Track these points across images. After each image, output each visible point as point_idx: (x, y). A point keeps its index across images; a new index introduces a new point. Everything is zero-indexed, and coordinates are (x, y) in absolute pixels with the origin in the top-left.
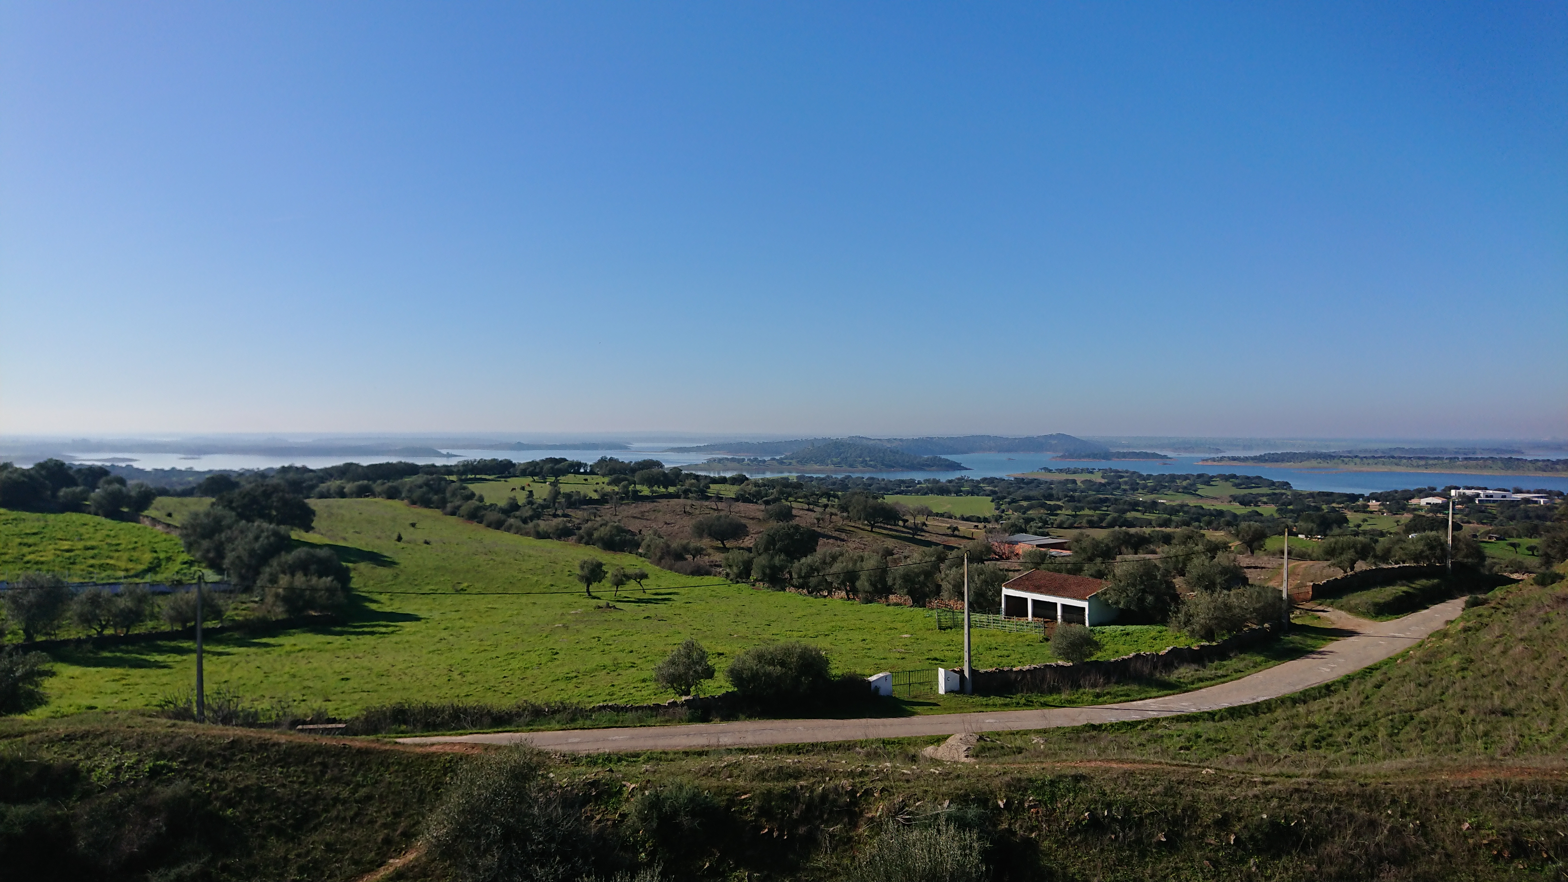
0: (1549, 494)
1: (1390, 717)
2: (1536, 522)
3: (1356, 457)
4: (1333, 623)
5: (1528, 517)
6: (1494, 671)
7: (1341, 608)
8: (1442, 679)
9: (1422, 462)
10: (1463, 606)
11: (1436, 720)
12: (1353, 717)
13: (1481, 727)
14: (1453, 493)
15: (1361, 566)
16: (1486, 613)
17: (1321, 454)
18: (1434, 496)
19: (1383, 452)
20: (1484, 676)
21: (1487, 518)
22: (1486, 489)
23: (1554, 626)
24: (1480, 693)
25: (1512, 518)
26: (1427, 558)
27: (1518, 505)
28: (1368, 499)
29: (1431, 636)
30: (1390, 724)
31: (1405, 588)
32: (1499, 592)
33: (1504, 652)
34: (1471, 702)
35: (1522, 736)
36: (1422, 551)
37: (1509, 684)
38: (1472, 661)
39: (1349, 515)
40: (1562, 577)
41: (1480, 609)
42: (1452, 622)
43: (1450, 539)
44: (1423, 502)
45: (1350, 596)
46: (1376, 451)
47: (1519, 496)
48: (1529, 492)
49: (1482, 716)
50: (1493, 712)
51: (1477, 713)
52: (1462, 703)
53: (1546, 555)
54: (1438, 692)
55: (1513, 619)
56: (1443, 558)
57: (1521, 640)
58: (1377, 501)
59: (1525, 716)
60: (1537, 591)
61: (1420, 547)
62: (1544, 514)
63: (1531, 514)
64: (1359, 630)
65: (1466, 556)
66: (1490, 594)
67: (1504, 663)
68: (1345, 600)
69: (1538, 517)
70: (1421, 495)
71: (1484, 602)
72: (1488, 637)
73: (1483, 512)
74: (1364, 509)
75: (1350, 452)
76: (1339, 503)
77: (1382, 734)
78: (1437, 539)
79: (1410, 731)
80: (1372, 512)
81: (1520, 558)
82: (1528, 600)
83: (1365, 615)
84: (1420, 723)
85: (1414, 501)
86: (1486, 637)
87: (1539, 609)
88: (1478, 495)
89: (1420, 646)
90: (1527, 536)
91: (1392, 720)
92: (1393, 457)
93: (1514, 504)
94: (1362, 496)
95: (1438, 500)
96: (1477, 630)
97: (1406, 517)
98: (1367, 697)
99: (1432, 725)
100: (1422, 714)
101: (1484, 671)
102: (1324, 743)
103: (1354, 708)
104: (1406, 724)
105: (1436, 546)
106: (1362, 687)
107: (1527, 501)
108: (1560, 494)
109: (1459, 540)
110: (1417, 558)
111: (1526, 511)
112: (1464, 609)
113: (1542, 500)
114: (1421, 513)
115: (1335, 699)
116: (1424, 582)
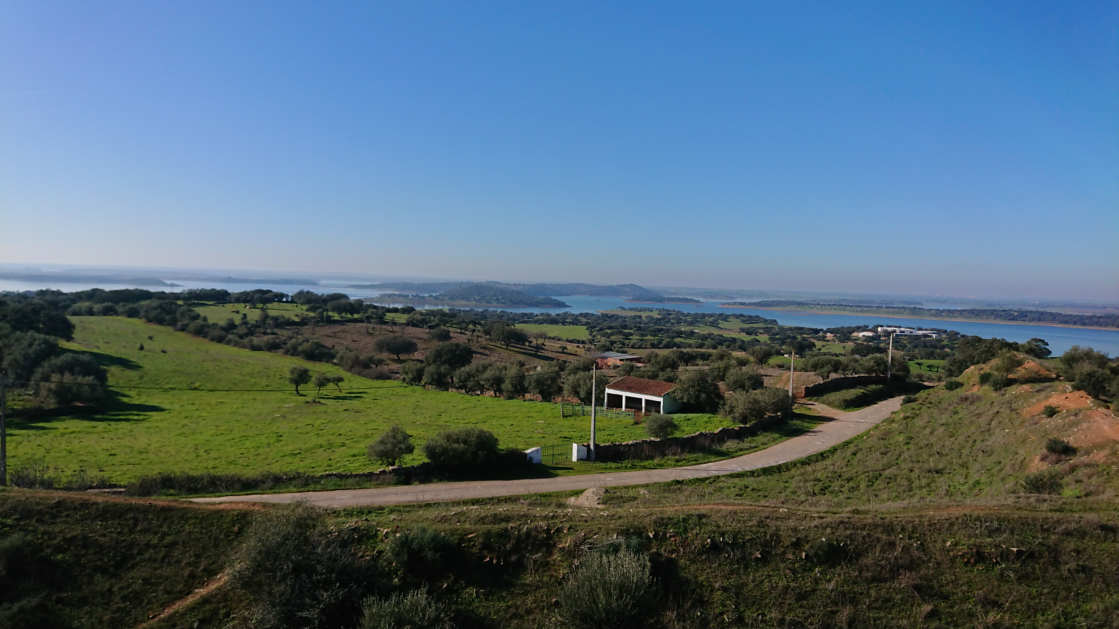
0: (939, 332)
1: (867, 474)
2: (931, 349)
3: (818, 304)
4: (819, 413)
5: (926, 346)
6: (927, 445)
7: (823, 403)
8: (895, 450)
9: (860, 309)
10: (901, 402)
11: (896, 476)
12: (842, 474)
13: (924, 481)
14: (879, 329)
15: (833, 376)
16: (917, 407)
17: (797, 302)
18: (867, 331)
19: (835, 302)
20: (922, 448)
21: (901, 346)
22: (900, 327)
23: (960, 416)
24: (921, 459)
25: (916, 347)
26: (875, 371)
27: (920, 339)
28: (826, 332)
29: (883, 421)
30: (867, 479)
31: (862, 391)
32: (922, 394)
33: (931, 433)
34: (917, 466)
35: (949, 486)
36: (873, 366)
37: (938, 453)
38: (912, 438)
39: (816, 343)
40: (962, 385)
41: (913, 405)
42: (896, 413)
43: (890, 359)
44: (861, 335)
45: (829, 395)
46: (830, 301)
47: (921, 333)
48: (926, 330)
49: (923, 474)
50: (930, 471)
51: (921, 472)
52: (911, 465)
53: (950, 370)
54: (894, 458)
55: (935, 412)
56: (885, 371)
57: (942, 425)
58: (832, 333)
59: (949, 473)
60: (947, 394)
61: (872, 363)
62: (936, 345)
63: (928, 345)
64: (835, 417)
65: (898, 371)
66: (917, 395)
67: (933, 440)
68: (825, 397)
69: (932, 346)
70: (859, 330)
71: (914, 400)
72: (921, 423)
73: (898, 342)
74: (823, 339)
75: (814, 301)
76: (808, 334)
77: (863, 485)
78: (881, 359)
79: (879, 484)
80: (828, 341)
81: (922, 372)
82: (942, 399)
83: (839, 407)
84: (886, 478)
85: (855, 334)
86: (919, 422)
87: (950, 405)
88: (895, 331)
89: (876, 428)
90: (926, 359)
91: (868, 476)
92: (842, 305)
93: (918, 337)
94: (822, 330)
95: (870, 334)
96: (913, 418)
97: (850, 345)
98: (849, 461)
99: (893, 480)
100: (887, 472)
101: (921, 444)
102: (827, 492)
103: (842, 468)
104: (877, 479)
105: (881, 363)
106: (844, 455)
107: (925, 336)
108: (946, 332)
109: (895, 360)
110: (869, 371)
111: (925, 342)
112: (902, 405)
113: (934, 335)
114: (859, 342)
115: (828, 462)
116: (874, 386)
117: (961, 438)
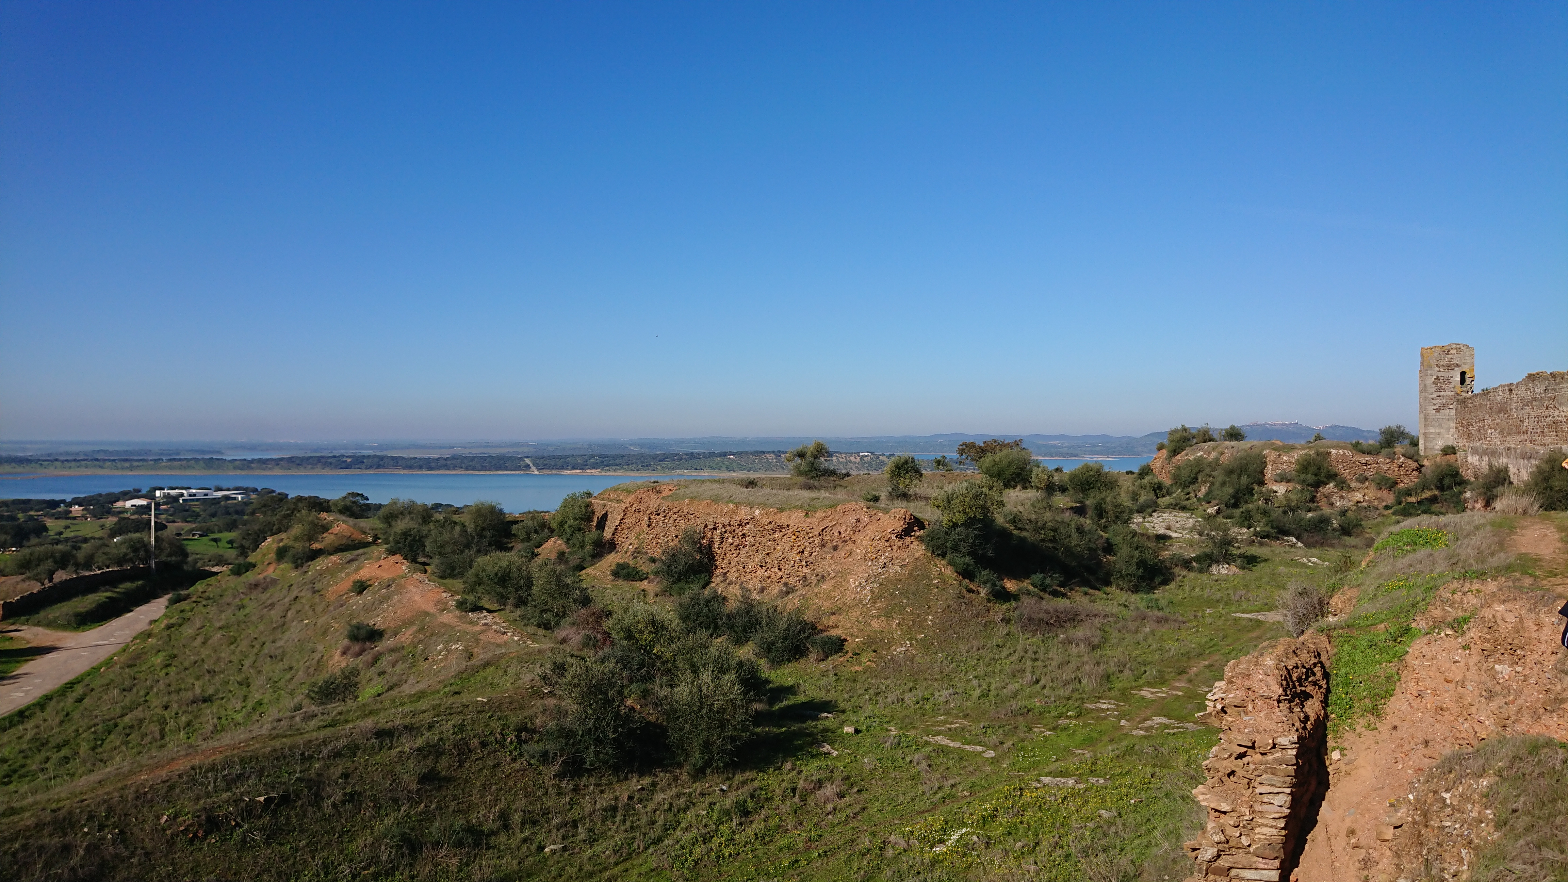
0: (246, 491)
1: (93, 730)
2: (235, 517)
3: (56, 460)
4: (28, 642)
5: (228, 513)
6: (195, 662)
7: (38, 624)
8: (146, 680)
9: (127, 464)
10: (166, 603)
11: (141, 721)
12: (51, 739)
13: (184, 719)
14: (158, 493)
15: (60, 576)
16: (188, 608)
17: (16, 457)
18: (138, 497)
19: (86, 454)
20: (186, 669)
21: (191, 516)
22: (190, 488)
23: (247, 611)
24: (183, 686)
25: (213, 515)
26: (131, 560)
27: (219, 503)
28: (70, 504)
29: (135, 638)
30: (92, 737)
31: (108, 594)
32: (200, 586)
33: (204, 643)
34: (175, 697)
35: (220, 718)
36: (126, 554)
37: (209, 672)
38: (175, 656)
39: (49, 523)
40: (254, 566)
41: (184, 605)
42: (156, 621)
43: (153, 539)
44: (128, 504)
45: (49, 610)
46: (78, 454)
47: (219, 494)
48: (228, 490)
49: (184, 708)
50: (194, 702)
51: (180, 707)
52: (166, 699)
53: (242, 547)
54: (142, 693)
55: (213, 609)
56: (146, 559)
57: (220, 628)
58: (80, 506)
59: (222, 699)
60: (233, 581)
61: (124, 550)
62: (240, 510)
63: (231, 510)
64: (59, 644)
65: (170, 555)
66: (192, 589)
67: (204, 652)
68: (42, 614)
69: (237, 512)
70: (126, 497)
71: (187, 597)
72: (190, 631)
73: (187, 511)
74: (66, 515)
75: (49, 455)
76: (37, 511)
77: (84, 748)
78: (140, 541)
79: (114, 739)
80: (75, 518)
81: (220, 551)
82: (226, 590)
83: (65, 627)
84: (124, 729)
85: (119, 504)
86: (188, 630)
87: (235, 597)
88: (182, 495)
89: (125, 650)
90: (227, 530)
91: (95, 732)
92: (97, 460)
93: (216, 501)
94: (63, 501)
95: (143, 502)
96: (180, 625)
97: (111, 520)
98: (67, 714)
99: (136, 728)
100: (126, 719)
101: (186, 664)
102: (15, 777)
103: (52, 729)
104: (109, 733)
105: (139, 547)
106: (62, 704)
107: (227, 498)
108: (255, 490)
109: (163, 540)
110: (120, 562)
111: (226, 507)
112: (167, 607)
113: (240, 497)
114: (126, 515)
115: (30, 724)
116: (128, 585)
117: (244, 645)
